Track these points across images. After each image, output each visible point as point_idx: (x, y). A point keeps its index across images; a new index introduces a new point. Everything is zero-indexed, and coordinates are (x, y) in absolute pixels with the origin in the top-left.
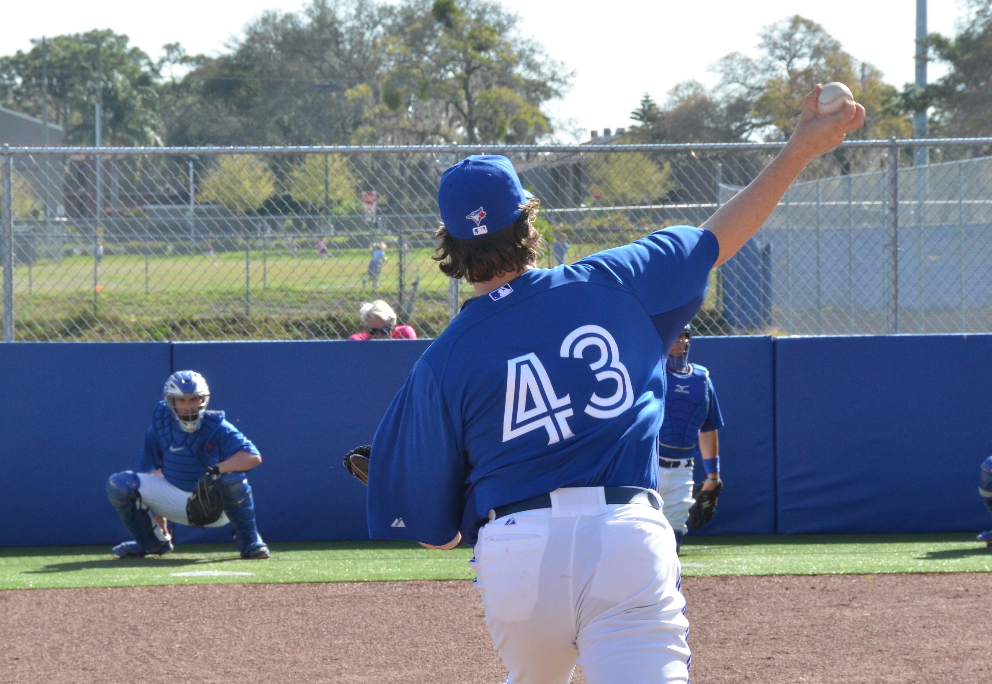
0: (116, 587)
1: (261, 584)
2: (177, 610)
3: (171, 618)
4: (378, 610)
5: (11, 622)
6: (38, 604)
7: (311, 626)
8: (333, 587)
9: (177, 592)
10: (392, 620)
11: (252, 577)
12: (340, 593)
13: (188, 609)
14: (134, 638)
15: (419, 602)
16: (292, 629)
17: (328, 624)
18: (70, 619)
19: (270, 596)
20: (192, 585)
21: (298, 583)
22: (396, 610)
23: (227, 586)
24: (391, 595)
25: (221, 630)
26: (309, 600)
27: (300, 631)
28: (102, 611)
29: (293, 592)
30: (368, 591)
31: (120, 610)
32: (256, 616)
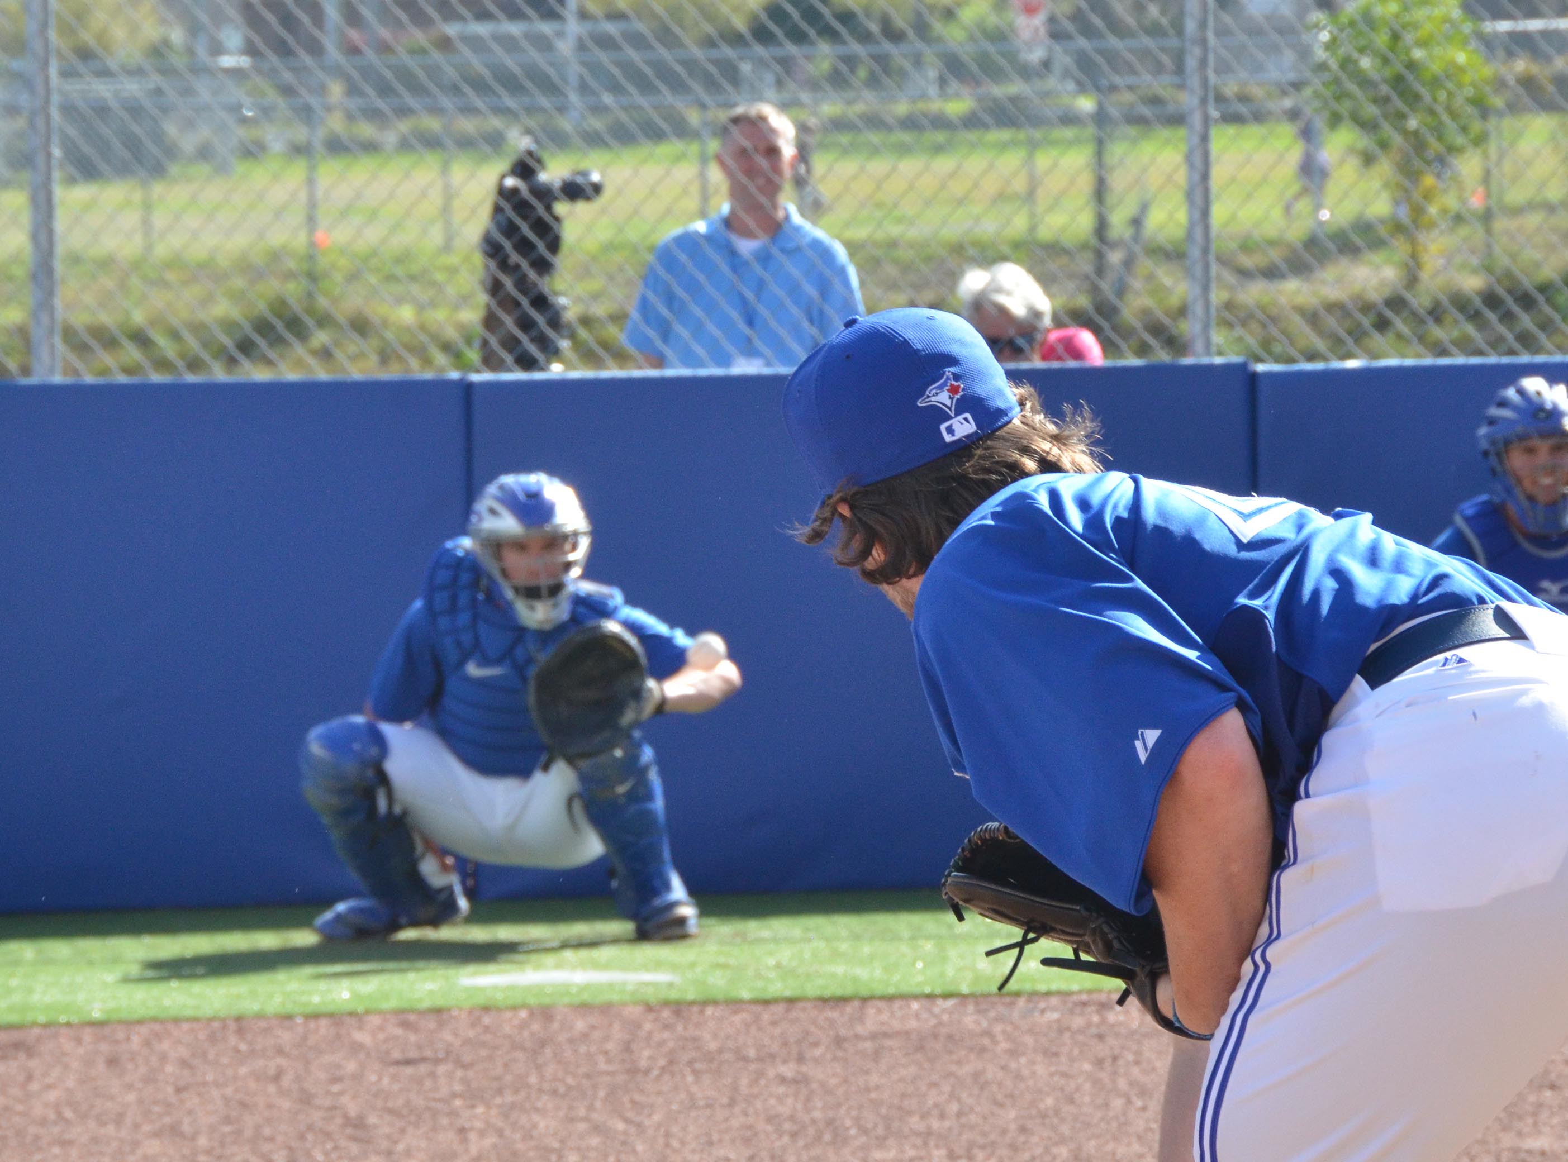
0: (316, 1016)
1: (692, 1003)
2: (470, 1074)
3: (454, 1095)
4: (992, 1072)
5: (38, 1110)
6: (112, 1062)
7: (817, 1114)
8: (879, 1011)
9: (473, 1025)
10: (1028, 1097)
11: (671, 985)
12: (896, 1025)
13: (499, 1070)
14: (354, 1148)
15: (1102, 1050)
16: (769, 1120)
17: (861, 1107)
18: (192, 1101)
19: (715, 1036)
20: (514, 1008)
21: (791, 1001)
22: (1041, 1070)
23: (606, 1009)
24: (1030, 1031)
25: (582, 1126)
26: (816, 1045)
27: (787, 1126)
28: (277, 1078)
29: (774, 1023)
30: (970, 1020)
31: (322, 1075)
32: (676, 1089)
